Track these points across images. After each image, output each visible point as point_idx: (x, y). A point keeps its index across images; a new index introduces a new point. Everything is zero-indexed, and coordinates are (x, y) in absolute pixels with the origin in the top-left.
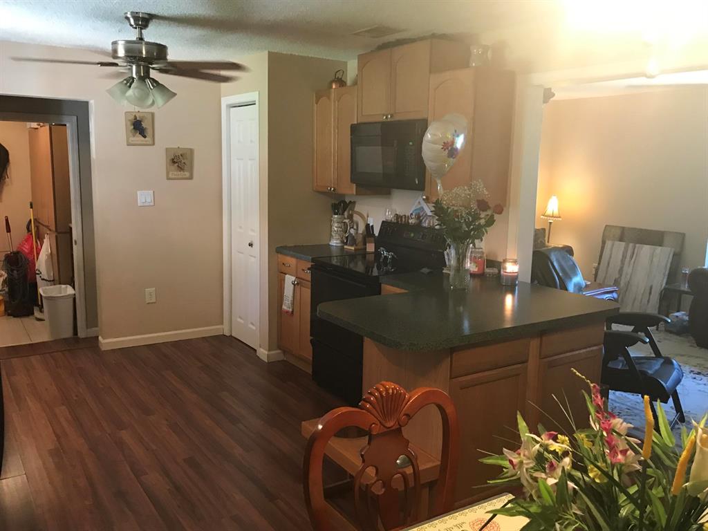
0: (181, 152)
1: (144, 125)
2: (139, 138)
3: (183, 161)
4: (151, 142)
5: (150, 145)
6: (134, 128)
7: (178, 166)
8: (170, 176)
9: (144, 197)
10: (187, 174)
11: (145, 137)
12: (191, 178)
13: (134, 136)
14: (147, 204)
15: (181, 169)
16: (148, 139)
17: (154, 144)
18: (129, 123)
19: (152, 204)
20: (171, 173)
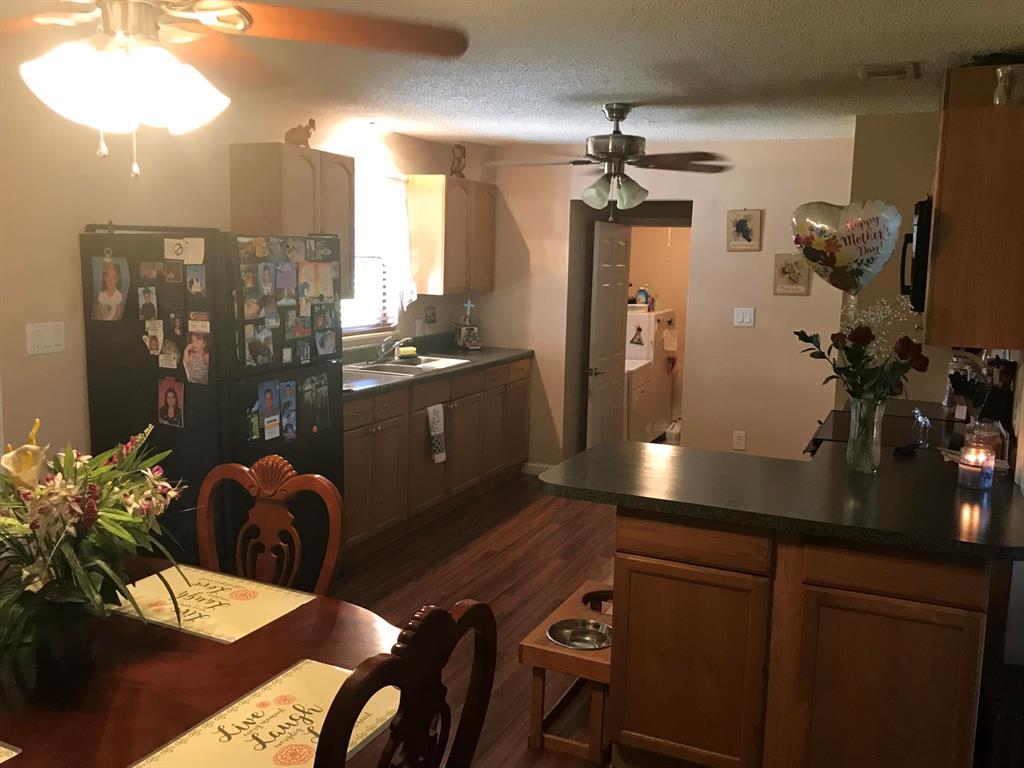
0: (795, 260)
1: (749, 226)
2: (742, 242)
3: (797, 271)
4: (757, 247)
5: (755, 251)
6: (737, 230)
7: (790, 278)
8: (778, 291)
9: (742, 316)
10: (802, 289)
11: (749, 240)
12: (808, 293)
13: (736, 240)
14: (743, 324)
15: (794, 281)
16: (754, 243)
17: (760, 249)
18: (731, 224)
19: (752, 324)
20: (779, 286)
